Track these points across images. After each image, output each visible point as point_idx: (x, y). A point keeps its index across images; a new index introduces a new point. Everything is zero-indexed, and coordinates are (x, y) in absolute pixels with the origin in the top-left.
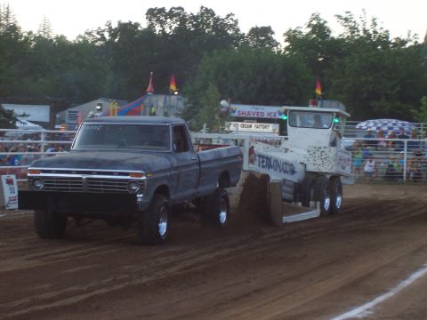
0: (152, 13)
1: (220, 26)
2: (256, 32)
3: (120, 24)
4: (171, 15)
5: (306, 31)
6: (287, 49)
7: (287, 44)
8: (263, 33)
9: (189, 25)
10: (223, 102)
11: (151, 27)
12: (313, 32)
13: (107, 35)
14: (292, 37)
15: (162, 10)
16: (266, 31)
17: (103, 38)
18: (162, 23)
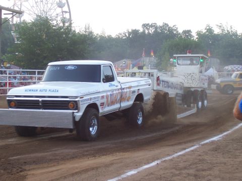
0: (144, 26)
1: (171, 30)
2: (185, 32)
3: (132, 30)
4: (151, 26)
5: (204, 31)
6: (197, 38)
7: (197, 36)
8: (187, 33)
9: (158, 30)
10: (171, 60)
11: (144, 31)
12: (207, 31)
13: (127, 34)
14: (199, 34)
15: (148, 24)
16: (189, 31)
17: (126, 36)
18: (148, 29)
